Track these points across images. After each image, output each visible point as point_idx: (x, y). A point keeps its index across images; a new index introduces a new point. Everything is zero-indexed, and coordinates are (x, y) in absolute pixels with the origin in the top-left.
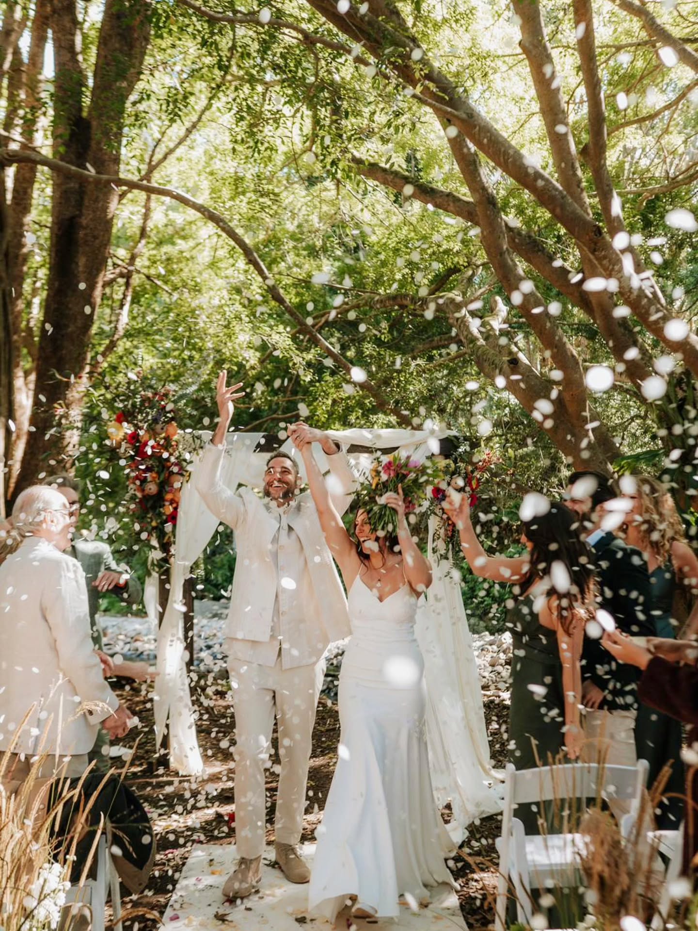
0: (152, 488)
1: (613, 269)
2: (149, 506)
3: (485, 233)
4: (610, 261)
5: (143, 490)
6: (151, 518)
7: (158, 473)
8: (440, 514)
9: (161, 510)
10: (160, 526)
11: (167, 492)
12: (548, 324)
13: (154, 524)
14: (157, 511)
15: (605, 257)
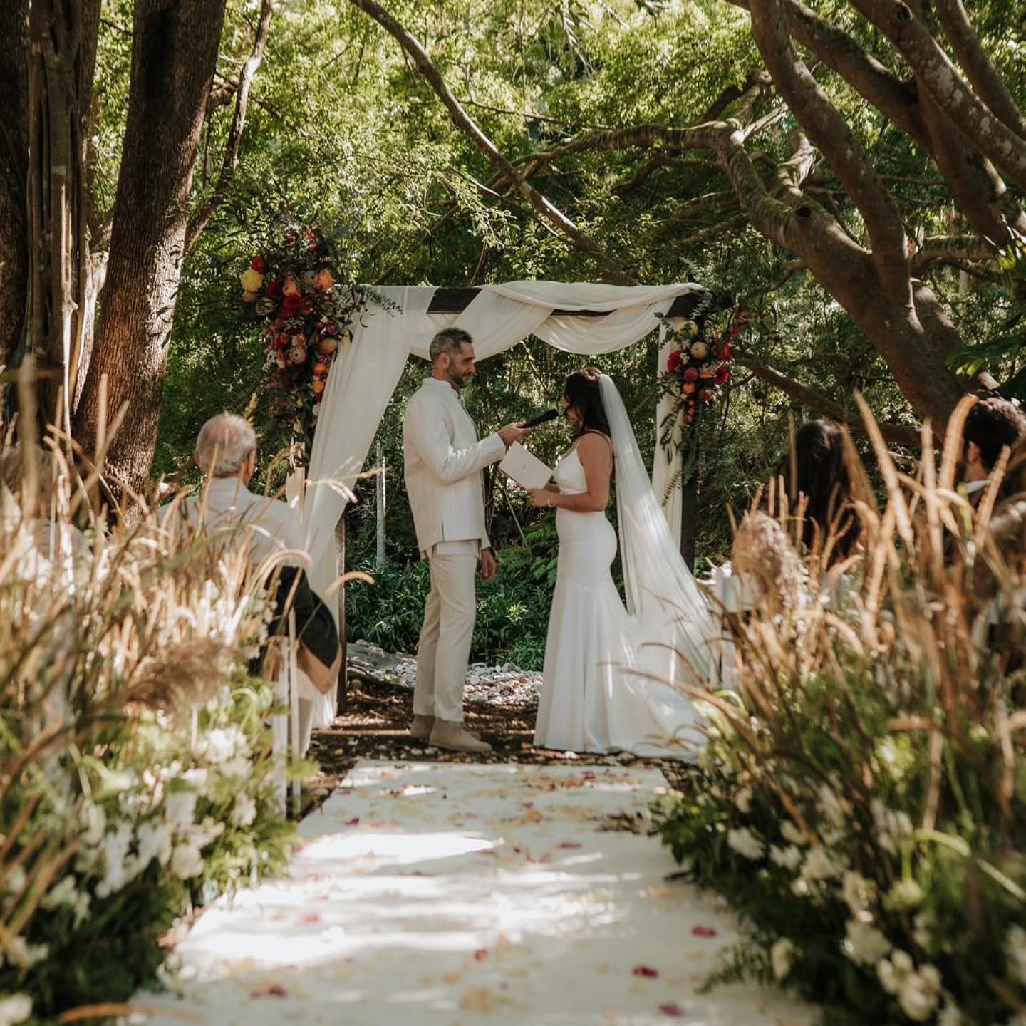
0: (298, 354)
1: (926, 65)
2: (294, 378)
3: (757, 21)
4: (921, 54)
5: (286, 358)
6: (295, 395)
7: (307, 337)
8: (676, 393)
9: (309, 385)
10: (308, 407)
11: (318, 361)
12: (849, 152)
13: (300, 403)
14: (303, 386)
15: (914, 49)
